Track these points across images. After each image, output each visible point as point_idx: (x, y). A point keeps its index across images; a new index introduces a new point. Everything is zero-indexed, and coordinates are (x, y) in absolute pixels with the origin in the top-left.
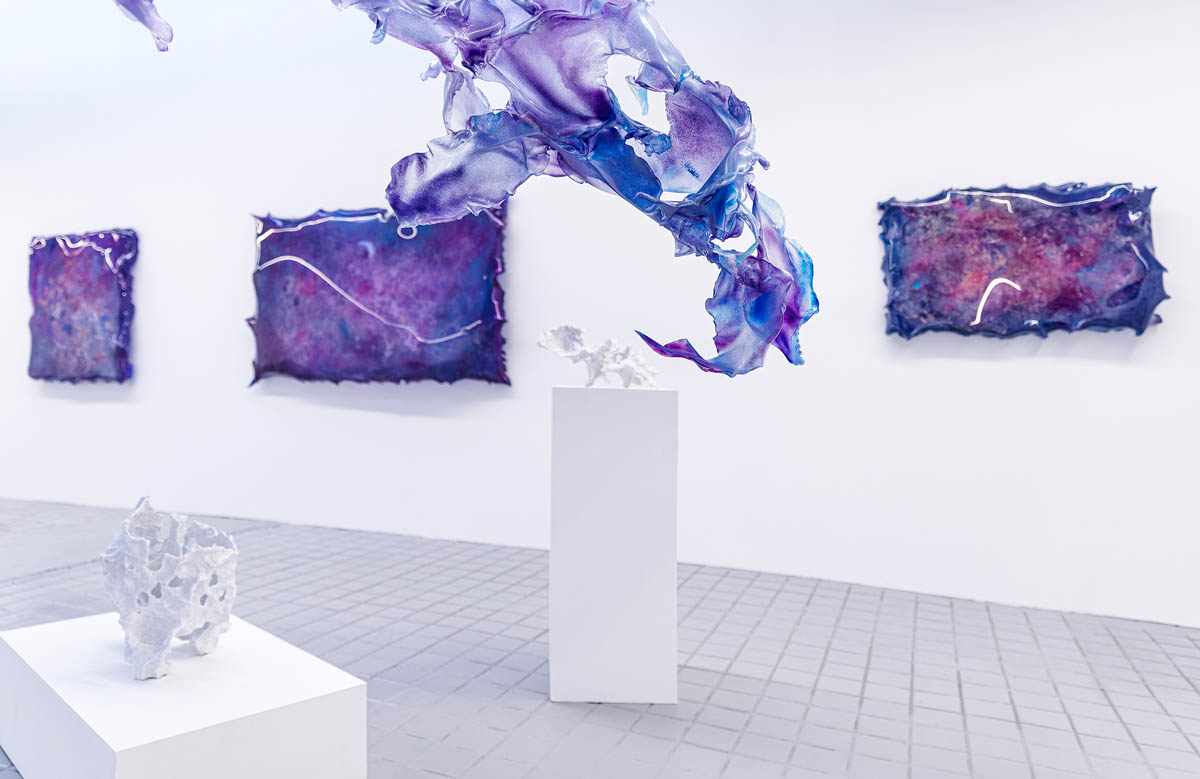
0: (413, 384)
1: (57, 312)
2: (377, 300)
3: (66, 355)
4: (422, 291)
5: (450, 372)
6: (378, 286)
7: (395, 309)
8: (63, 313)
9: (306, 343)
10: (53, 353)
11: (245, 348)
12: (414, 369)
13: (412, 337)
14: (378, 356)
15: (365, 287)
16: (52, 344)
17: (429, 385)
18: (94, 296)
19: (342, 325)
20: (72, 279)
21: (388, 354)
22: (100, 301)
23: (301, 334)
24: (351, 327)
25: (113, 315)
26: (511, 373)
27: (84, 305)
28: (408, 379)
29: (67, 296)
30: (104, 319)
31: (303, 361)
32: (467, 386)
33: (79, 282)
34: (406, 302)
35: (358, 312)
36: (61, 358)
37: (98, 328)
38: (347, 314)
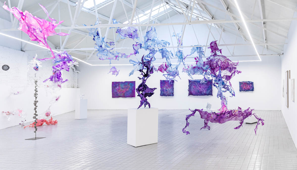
0: (205, 96)
1: (165, 89)
2: (201, 88)
3: (166, 93)
4: (206, 88)
5: (208, 95)
6: (202, 87)
7: (203, 89)
8: (166, 89)
9: (195, 92)
10: (164, 93)
11: (188, 92)
12: (205, 94)
13: (205, 92)
14: (201, 93)
15: (200, 87)
16: (164, 92)
17: (206, 96)
18: (170, 87)
19: (198, 91)
20: (167, 85)
21: (203, 93)
22: (170, 88)
23: (194, 91)
24: (199, 91)
25: (172, 89)
26: (213, 95)
27: (168, 88)
28: (204, 95)
29: (166, 87)
30: (171, 90)
31: (194, 94)
32: (209, 96)
33: (168, 86)
34: (204, 88)
35: (200, 89)
36: (165, 94)
37: (170, 90)
38: (199, 90)
